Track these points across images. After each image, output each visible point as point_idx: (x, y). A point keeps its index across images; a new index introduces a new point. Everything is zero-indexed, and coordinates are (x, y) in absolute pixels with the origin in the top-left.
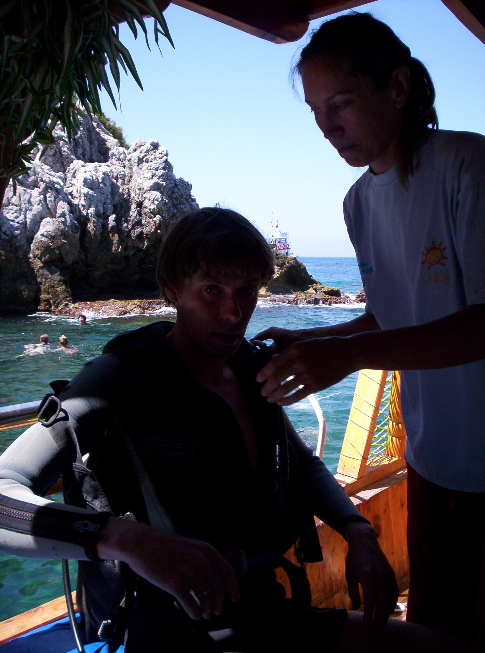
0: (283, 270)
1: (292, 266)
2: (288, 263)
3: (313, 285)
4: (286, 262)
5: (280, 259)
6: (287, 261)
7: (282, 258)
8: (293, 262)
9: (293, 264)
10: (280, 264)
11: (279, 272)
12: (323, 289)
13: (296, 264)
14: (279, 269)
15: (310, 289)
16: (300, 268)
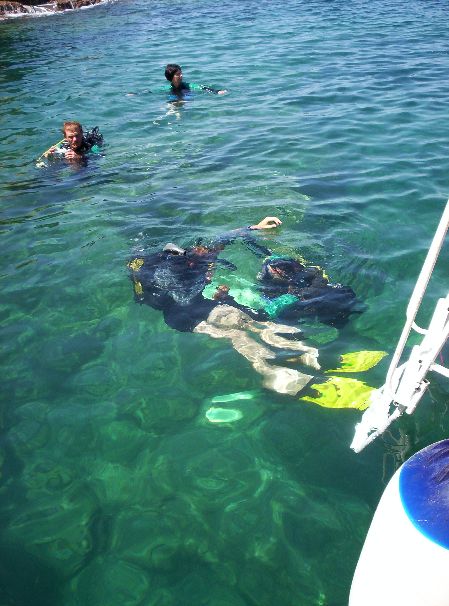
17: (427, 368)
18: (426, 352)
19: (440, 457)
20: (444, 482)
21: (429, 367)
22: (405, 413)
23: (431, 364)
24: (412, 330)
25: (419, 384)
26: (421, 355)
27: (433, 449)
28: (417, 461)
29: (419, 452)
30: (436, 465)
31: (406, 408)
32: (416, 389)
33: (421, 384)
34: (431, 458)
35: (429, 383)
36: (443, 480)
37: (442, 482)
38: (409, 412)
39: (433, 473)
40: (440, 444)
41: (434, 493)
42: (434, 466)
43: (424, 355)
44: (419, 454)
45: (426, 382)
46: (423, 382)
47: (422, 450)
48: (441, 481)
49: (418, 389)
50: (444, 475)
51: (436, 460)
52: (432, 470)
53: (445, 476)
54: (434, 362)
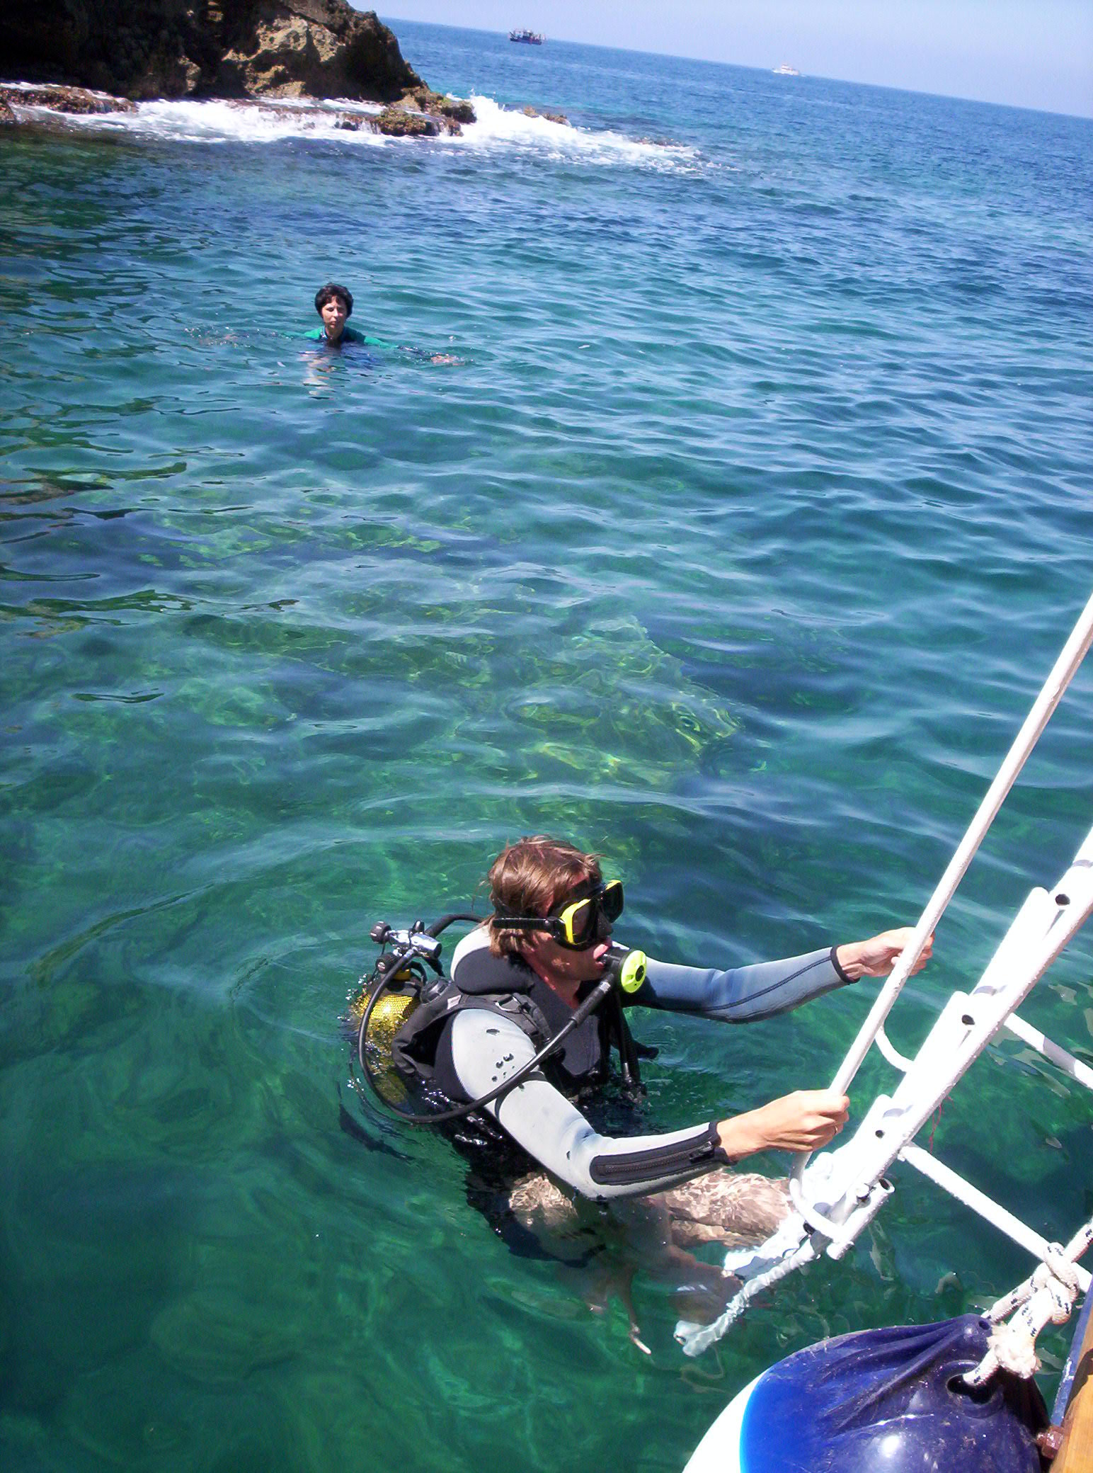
0: (343, 41)
1: (366, 34)
2: (356, 25)
3: (414, 90)
4: (351, 24)
5: (337, 14)
6: (354, 19)
7: (341, 11)
8: (370, 24)
9: (369, 31)
10: (336, 26)
11: (335, 48)
12: (440, 102)
13: (375, 29)
14: (335, 39)
15: (406, 98)
16: (385, 43)
17: (893, 1151)
18: (899, 1112)
19: (851, 1369)
20: (848, 1432)
21: (899, 1151)
22: (824, 1254)
23: (904, 1143)
24: (874, 1047)
25: (868, 1188)
26: (886, 1118)
27: (841, 1346)
28: (798, 1368)
29: (807, 1349)
30: (839, 1387)
31: (830, 1241)
32: (858, 1198)
33: (872, 1188)
34: (831, 1366)
35: (892, 1189)
36: (848, 1427)
37: (844, 1432)
38: (834, 1252)
39: (825, 1405)
40: (860, 1338)
41: (820, 1456)
42: (833, 1390)
43: (892, 1119)
44: (807, 1353)
45: (885, 1186)
46: (878, 1185)
47: (816, 1345)
48: (842, 1430)
49: (864, 1200)
50: (851, 1416)
51: (841, 1376)
52: (826, 1399)
53: (855, 1419)
54: (913, 1140)
